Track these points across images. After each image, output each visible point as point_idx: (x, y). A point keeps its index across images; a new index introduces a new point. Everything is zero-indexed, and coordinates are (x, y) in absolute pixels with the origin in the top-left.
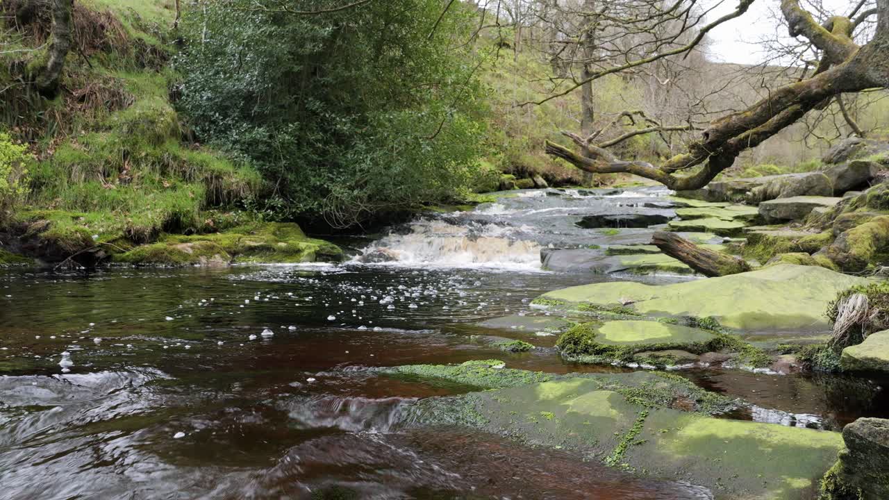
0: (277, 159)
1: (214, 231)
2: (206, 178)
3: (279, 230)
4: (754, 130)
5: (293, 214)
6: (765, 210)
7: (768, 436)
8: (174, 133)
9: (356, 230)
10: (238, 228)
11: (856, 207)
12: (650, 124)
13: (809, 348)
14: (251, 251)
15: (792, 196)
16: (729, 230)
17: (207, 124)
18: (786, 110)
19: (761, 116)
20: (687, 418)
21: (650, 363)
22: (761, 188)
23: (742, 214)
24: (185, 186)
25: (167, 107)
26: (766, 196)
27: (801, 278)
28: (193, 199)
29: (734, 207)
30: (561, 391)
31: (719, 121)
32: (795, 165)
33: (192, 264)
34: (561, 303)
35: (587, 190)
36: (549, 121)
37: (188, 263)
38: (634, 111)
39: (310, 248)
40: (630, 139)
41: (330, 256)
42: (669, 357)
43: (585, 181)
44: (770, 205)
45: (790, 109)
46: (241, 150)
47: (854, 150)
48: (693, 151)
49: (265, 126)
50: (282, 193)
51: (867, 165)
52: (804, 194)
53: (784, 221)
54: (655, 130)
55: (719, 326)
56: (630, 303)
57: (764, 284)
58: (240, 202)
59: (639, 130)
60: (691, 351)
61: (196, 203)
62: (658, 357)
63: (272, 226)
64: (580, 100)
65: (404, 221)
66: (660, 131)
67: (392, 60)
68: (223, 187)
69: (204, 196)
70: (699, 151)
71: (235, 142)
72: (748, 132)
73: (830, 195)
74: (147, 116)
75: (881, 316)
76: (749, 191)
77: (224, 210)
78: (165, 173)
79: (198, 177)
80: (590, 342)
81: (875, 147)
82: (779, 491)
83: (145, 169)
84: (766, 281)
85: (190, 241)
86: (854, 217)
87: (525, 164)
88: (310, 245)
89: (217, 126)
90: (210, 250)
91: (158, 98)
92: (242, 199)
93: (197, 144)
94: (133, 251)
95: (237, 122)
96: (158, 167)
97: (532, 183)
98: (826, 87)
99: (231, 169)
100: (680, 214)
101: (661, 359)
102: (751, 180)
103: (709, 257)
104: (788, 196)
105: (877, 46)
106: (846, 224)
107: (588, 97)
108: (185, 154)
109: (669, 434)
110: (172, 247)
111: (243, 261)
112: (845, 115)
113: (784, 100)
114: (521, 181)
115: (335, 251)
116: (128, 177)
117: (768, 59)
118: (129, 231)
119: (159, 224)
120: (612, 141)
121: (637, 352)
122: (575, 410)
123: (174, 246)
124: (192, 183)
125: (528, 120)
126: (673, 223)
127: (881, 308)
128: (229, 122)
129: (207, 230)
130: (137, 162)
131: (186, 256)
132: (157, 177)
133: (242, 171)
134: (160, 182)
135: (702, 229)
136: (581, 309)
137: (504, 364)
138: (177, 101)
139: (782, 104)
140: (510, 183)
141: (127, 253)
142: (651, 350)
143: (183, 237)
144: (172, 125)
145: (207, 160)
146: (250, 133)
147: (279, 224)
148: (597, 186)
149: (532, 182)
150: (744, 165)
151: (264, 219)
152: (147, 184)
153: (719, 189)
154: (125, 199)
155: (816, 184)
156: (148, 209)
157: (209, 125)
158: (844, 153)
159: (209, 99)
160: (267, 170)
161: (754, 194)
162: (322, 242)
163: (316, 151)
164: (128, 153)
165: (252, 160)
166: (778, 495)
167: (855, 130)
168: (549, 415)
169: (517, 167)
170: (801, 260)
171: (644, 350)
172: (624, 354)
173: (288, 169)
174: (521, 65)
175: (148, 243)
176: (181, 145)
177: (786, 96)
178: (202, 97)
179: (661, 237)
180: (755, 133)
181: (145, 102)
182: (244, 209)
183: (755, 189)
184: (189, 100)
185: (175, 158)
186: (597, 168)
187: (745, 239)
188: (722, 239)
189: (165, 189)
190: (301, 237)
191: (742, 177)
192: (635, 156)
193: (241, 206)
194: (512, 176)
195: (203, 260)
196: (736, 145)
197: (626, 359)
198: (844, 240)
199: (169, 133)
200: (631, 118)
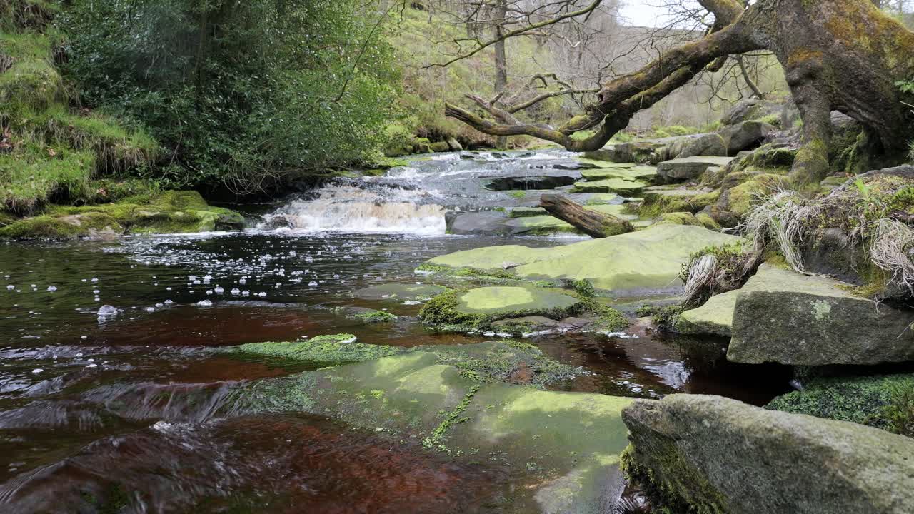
0: (175, 124)
1: (107, 201)
2: (97, 146)
3: (178, 199)
4: (646, 92)
5: (193, 182)
6: (663, 170)
7: (592, 408)
8: (59, 98)
9: (259, 196)
10: (133, 198)
11: (745, 166)
12: (563, 86)
13: (666, 310)
14: (145, 221)
15: (688, 156)
16: (631, 190)
17: (97, 88)
18: (677, 72)
19: (652, 77)
20: (518, 391)
21: (506, 331)
22: (663, 149)
23: (644, 174)
24: (73, 155)
25: (51, 69)
26: (669, 156)
27: (678, 237)
28: (82, 168)
29: (638, 168)
30: (401, 366)
31: (613, 82)
32: (701, 126)
33: (81, 237)
34: (445, 269)
35: (501, 153)
36: (464, 84)
37: (75, 236)
38: (547, 73)
39: (209, 217)
40: (544, 101)
41: (231, 224)
42: (526, 324)
43: (499, 144)
44: (667, 165)
45: (681, 71)
46: (135, 115)
47: (751, 111)
48: (589, 113)
49: (159, 90)
50: (180, 160)
51: (758, 125)
52: (699, 154)
53: (680, 181)
54: (567, 92)
55: (592, 288)
56: (513, 267)
57: (641, 245)
58: (134, 170)
59: (552, 93)
60: (551, 317)
61: (86, 172)
62: (515, 324)
63: (170, 195)
64: (494, 63)
65: (313, 186)
66: (572, 93)
67: (296, 20)
68: (115, 155)
69: (95, 164)
70: (596, 113)
71: (128, 107)
72: (642, 93)
73: (723, 155)
74: (28, 80)
75: (727, 277)
76: (653, 152)
77: (118, 179)
78: (50, 141)
79: (88, 145)
80: (450, 310)
81: (770, 108)
82: (585, 471)
83: (28, 137)
84: (644, 241)
85: (79, 212)
86: (741, 176)
87: (440, 127)
88: (209, 214)
89: (108, 90)
90: (101, 222)
91: (39, 60)
92: (136, 166)
93: (87, 109)
94: (14, 225)
95: (129, 85)
96: (42, 134)
97: (447, 147)
98: (714, 49)
99: (123, 135)
100: (586, 175)
101: (518, 326)
102: (656, 141)
103: (594, 218)
104: (686, 156)
105: (760, 8)
106: (734, 182)
107: (500, 58)
108: (73, 120)
109: (496, 409)
110: (56, 220)
111: (138, 232)
112: (746, 78)
113: (675, 62)
114: (435, 144)
115: (236, 219)
116: (9, 146)
117: (673, 22)
118: (10, 204)
119: (44, 196)
120: (526, 103)
121: (495, 320)
122: (405, 388)
123: (60, 219)
124: (81, 151)
125: (442, 83)
126: (578, 184)
127: (727, 269)
128: (121, 85)
129: (99, 200)
130: (18, 130)
131: (73, 229)
132: (42, 145)
133: (136, 138)
134: (45, 150)
135: (605, 190)
136: (463, 275)
137: (355, 338)
138: (64, 64)
139: (672, 65)
140: (424, 146)
141: (7, 227)
142: (510, 317)
143: (71, 208)
144: (56, 89)
145: (97, 127)
146: (144, 97)
147: (177, 192)
148: (511, 148)
149: (447, 145)
150: (655, 126)
151: (161, 188)
152: (31, 153)
153: (625, 151)
154: (6, 169)
155: (711, 144)
156: (32, 180)
157: (99, 89)
158: (742, 114)
159: (98, 61)
160: (164, 136)
161: (658, 155)
162: (223, 210)
163: (216, 116)
164: (8, 120)
165: (147, 126)
166: (583, 474)
167: (756, 92)
168: (378, 393)
169: (431, 130)
170: (683, 219)
171: (502, 317)
172: (481, 322)
173: (187, 135)
174: (435, 27)
175: (32, 215)
176: (67, 111)
177: (675, 58)
178: (90, 59)
179: (549, 199)
180: (648, 95)
181: (25, 65)
182: (139, 178)
183: (659, 150)
184: (77, 62)
185: (61, 124)
186: (497, 131)
187: (642, 199)
188: (623, 199)
189: (49, 157)
190: (201, 206)
191: (652, 138)
192: (549, 119)
193: (134, 174)
194: (426, 139)
195: (93, 232)
196: (630, 106)
197: (483, 328)
198: (726, 199)
199: (53, 98)
200: (544, 81)
